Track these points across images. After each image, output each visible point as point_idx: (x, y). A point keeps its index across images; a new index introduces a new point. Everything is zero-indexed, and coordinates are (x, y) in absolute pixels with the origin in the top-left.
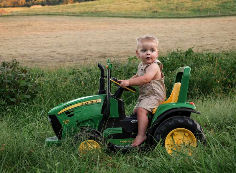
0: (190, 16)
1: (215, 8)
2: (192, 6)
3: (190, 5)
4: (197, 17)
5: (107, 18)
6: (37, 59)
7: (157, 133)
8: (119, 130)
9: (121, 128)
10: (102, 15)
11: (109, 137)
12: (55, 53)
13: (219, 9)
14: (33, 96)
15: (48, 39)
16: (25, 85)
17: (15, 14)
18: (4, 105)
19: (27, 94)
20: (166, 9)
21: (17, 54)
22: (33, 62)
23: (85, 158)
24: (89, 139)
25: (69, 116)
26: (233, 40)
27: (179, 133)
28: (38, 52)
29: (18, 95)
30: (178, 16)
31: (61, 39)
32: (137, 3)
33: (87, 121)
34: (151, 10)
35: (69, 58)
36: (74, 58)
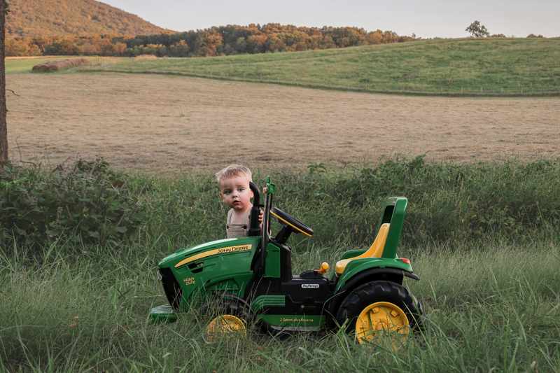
0: (428, 92)
1: (475, 80)
2: (433, 75)
3: (428, 73)
4: (441, 95)
5: (275, 88)
6: (142, 156)
7: (344, 308)
8: (279, 300)
9: (284, 296)
10: (268, 81)
11: (260, 312)
12: (176, 147)
13: (481, 83)
14: (131, 230)
15: (164, 119)
16: (117, 209)
17: (106, 69)
18: (78, 243)
19: (120, 226)
20: (386, 78)
21: (104, 144)
22: (134, 162)
23: (216, 345)
24: (224, 313)
25: (195, 272)
26: (502, 141)
27: (382, 310)
28: (145, 142)
29: (104, 225)
30: (408, 91)
31: (188, 119)
32: (333, 62)
33: (223, 281)
34: (359, 76)
35: (200, 158)
36: (211, 158)
